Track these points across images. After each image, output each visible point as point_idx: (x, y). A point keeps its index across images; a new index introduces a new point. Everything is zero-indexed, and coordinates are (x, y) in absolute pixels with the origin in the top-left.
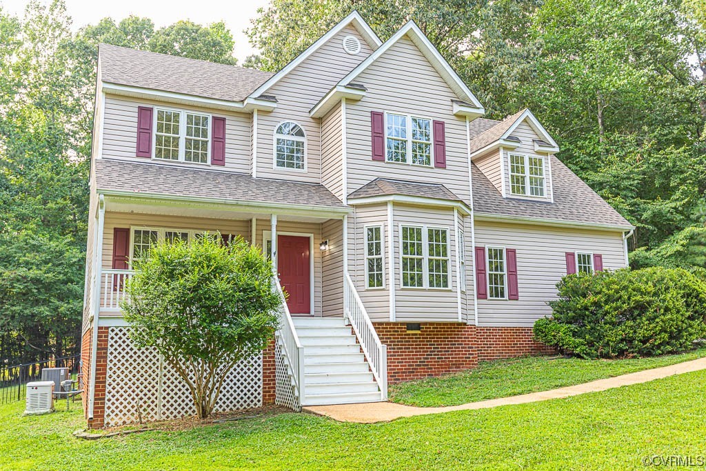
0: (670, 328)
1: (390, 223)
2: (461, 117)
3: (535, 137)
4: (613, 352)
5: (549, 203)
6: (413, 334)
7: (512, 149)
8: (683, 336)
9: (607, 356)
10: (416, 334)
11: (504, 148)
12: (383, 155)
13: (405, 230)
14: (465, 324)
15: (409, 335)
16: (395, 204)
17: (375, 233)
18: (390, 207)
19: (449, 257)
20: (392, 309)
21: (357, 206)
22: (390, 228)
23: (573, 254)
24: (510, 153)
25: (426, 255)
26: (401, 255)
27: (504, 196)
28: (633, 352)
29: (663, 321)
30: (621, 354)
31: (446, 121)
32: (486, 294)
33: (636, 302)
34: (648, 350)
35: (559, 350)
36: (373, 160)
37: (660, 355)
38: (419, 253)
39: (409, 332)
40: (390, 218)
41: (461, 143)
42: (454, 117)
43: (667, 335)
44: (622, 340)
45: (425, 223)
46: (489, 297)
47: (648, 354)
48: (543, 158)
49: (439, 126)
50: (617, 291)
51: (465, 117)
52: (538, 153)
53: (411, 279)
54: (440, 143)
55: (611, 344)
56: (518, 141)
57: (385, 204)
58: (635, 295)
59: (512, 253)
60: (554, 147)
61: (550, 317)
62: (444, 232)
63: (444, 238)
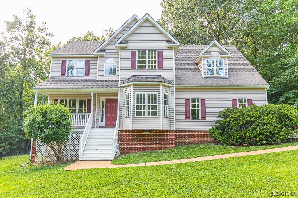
0: (266, 132)
1: (132, 93)
2: (171, 48)
3: (220, 51)
4: (237, 143)
5: (227, 78)
6: (146, 134)
7: (208, 57)
8: (275, 137)
9: (234, 145)
10: (147, 134)
11: (204, 57)
12: (135, 67)
13: (138, 95)
14: (170, 130)
15: (144, 134)
16: (134, 85)
17: (128, 97)
18: (132, 87)
19: (157, 104)
20: (131, 125)
21: (123, 87)
22: (132, 95)
23: (236, 99)
24: (206, 59)
25: (147, 104)
26: (136, 104)
27: (203, 77)
28: (246, 144)
29: (261, 130)
30: (240, 144)
31: (163, 50)
32: (190, 117)
33: (247, 121)
34: (253, 143)
35: (216, 141)
36: (131, 69)
37: (260, 145)
38: (144, 103)
39: (144, 133)
40: (132, 91)
42: (168, 48)
43: (264, 136)
44: (240, 138)
45: (147, 92)
46: (191, 119)
47: (251, 144)
48: (224, 59)
49: (161, 53)
51: (173, 48)
52: (221, 57)
53: (140, 112)
54: (161, 59)
55: (234, 139)
56: (210, 53)
57: (130, 85)
58: (247, 118)
59: (203, 101)
60: (228, 54)
61: (214, 126)
62: (155, 95)
63: (155, 97)
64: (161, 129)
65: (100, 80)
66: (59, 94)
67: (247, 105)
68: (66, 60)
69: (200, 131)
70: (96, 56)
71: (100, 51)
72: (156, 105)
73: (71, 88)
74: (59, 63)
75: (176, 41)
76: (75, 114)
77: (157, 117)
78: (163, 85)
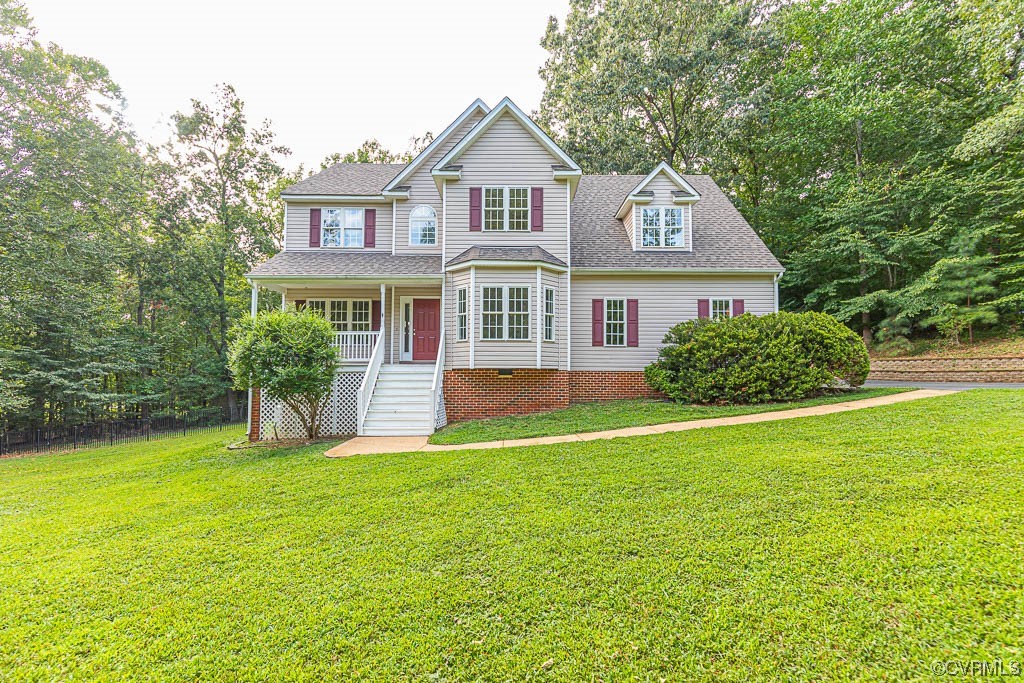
0: (771, 375)
1: (472, 285)
2: (562, 181)
3: (675, 188)
4: (705, 398)
5: (689, 252)
6: (504, 378)
7: (646, 203)
8: (791, 385)
9: (699, 402)
10: (508, 378)
11: (637, 204)
12: (480, 226)
13: (486, 290)
14: (557, 370)
15: (501, 378)
16: (477, 268)
17: (463, 294)
18: (472, 271)
19: (529, 311)
20: (471, 358)
21: (453, 272)
22: (472, 290)
23: (707, 301)
24: (642, 208)
25: (506, 311)
26: (482, 311)
27: (634, 250)
28: (725, 399)
29: (760, 369)
30: (713, 401)
31: (544, 187)
32: (602, 342)
33: (729, 349)
34: (742, 398)
35: (659, 394)
36: (471, 231)
37: (756, 403)
38: (500, 309)
39: (500, 376)
40: (472, 280)
41: (558, 207)
42: (555, 182)
43: (765, 383)
44: (712, 388)
45: (506, 283)
46: (605, 344)
47: (735, 401)
48: (682, 208)
49: (538, 193)
50: (712, 338)
51: (565, 180)
52: (676, 203)
53: (491, 330)
54: (538, 208)
55: (700, 390)
56: (652, 194)
57: (469, 268)
58: (729, 343)
59: (633, 304)
60: (694, 196)
61: (655, 362)
62: (526, 290)
63: (526, 296)
64: (539, 367)
65: (398, 257)
66: (306, 289)
67: (731, 315)
68: (320, 210)
69: (623, 373)
70: (388, 200)
71: (398, 188)
72: (528, 315)
73: (332, 275)
74: (304, 216)
75: (573, 165)
76: (345, 333)
77: (530, 342)
78: (543, 269)
